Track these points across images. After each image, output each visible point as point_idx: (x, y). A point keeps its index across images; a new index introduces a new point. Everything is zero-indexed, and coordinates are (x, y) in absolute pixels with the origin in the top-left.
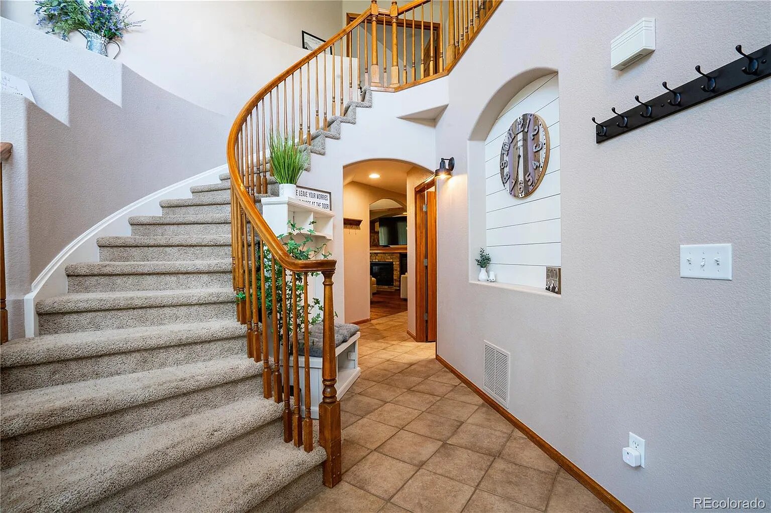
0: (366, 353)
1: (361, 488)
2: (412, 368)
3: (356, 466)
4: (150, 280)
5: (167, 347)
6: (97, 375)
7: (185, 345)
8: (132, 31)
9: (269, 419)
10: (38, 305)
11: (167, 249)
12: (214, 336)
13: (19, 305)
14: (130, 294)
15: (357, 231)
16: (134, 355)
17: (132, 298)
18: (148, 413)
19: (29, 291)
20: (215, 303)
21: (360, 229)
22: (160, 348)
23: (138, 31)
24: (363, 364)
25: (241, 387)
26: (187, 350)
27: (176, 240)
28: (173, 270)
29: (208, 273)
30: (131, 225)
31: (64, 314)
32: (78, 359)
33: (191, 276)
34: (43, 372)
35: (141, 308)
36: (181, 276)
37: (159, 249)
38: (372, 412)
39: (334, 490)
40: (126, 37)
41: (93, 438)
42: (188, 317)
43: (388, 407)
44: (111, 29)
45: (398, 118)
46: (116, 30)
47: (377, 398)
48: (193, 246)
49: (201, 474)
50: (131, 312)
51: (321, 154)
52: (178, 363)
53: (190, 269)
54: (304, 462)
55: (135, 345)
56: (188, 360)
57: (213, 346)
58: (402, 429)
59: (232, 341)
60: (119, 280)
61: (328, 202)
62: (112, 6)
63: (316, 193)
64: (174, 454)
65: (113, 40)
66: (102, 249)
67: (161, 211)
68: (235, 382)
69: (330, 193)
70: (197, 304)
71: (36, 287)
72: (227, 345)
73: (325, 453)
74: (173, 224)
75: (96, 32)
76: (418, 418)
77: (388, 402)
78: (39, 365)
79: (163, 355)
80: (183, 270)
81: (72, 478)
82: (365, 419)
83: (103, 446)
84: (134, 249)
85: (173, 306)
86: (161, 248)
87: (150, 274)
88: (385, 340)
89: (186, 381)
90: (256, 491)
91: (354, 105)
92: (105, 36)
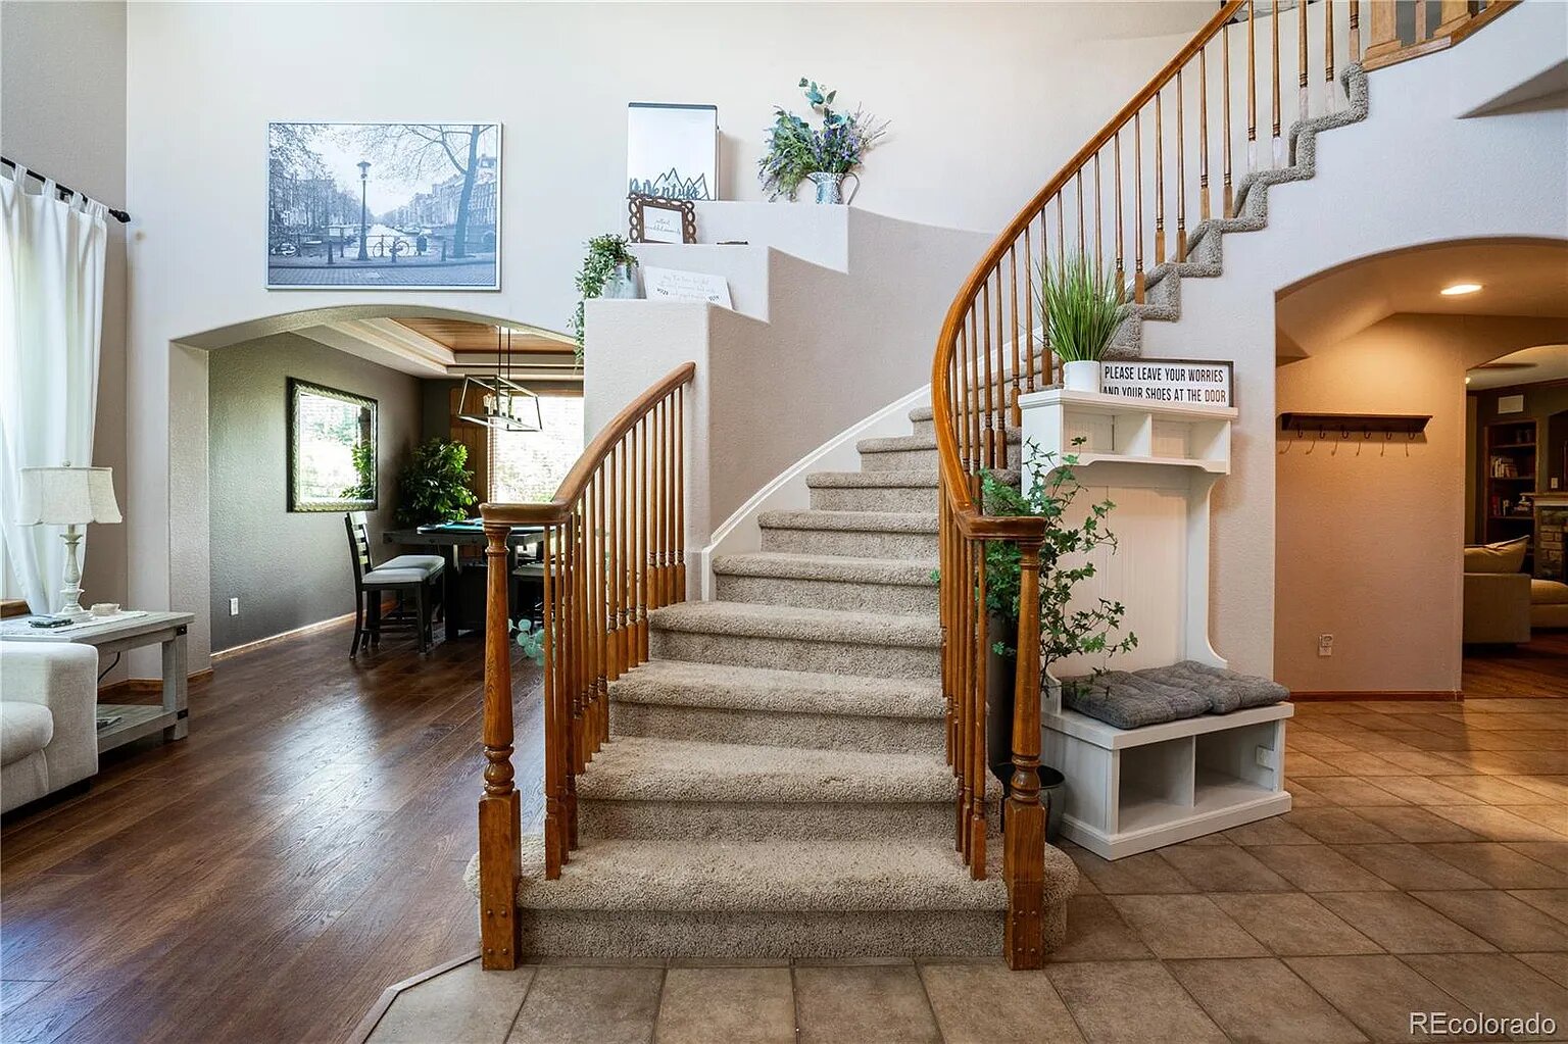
0: (1360, 771)
1: (1066, 1001)
2: (1478, 849)
3: (1092, 964)
4: (848, 540)
5: (827, 643)
6: (747, 663)
7: (851, 644)
8: (876, 145)
9: (927, 796)
10: (714, 564)
11: (886, 492)
12: (892, 638)
13: (697, 558)
14: (821, 560)
15: (1413, 447)
16: (787, 644)
17: (807, 565)
18: (775, 725)
19: (707, 543)
20: (915, 586)
21: (1424, 440)
22: (818, 642)
23: (882, 143)
24: (1322, 790)
25: (911, 732)
26: (853, 653)
27: (895, 478)
28: (874, 526)
29: (924, 534)
30: (861, 453)
31: (739, 576)
32: (728, 635)
33: (901, 538)
34: (697, 643)
35: (817, 580)
36: (886, 537)
37: (875, 491)
38: (1235, 891)
39: (1014, 976)
40: (867, 159)
41: (714, 735)
42: (878, 605)
43: (1293, 901)
44: (843, 158)
45: (1460, 118)
46: (850, 156)
47: (1280, 872)
48: (920, 487)
49: (808, 836)
50: (806, 584)
51: (1209, 275)
52: (841, 670)
53: (896, 526)
54: (953, 890)
55: (785, 630)
56: (855, 670)
57: (892, 654)
58: (1280, 958)
59: (923, 654)
60: (813, 537)
61: (1225, 386)
62: (844, 121)
63: (1187, 368)
64: (767, 788)
65: (850, 171)
66: (814, 490)
67: (912, 429)
68: (905, 721)
69: (1230, 364)
70: (889, 584)
71: (716, 538)
72: (915, 658)
73: (1006, 896)
74: (909, 451)
75: (826, 169)
76: (1357, 959)
77: (1302, 891)
78: (693, 633)
79: (820, 653)
80: (887, 526)
81: (668, 766)
82: (1204, 899)
83: (718, 748)
84: (846, 492)
85: (857, 583)
86: (879, 491)
87: (846, 531)
88: (1459, 757)
89: (825, 695)
90: (853, 889)
91: (1309, 128)
92: (837, 172)
